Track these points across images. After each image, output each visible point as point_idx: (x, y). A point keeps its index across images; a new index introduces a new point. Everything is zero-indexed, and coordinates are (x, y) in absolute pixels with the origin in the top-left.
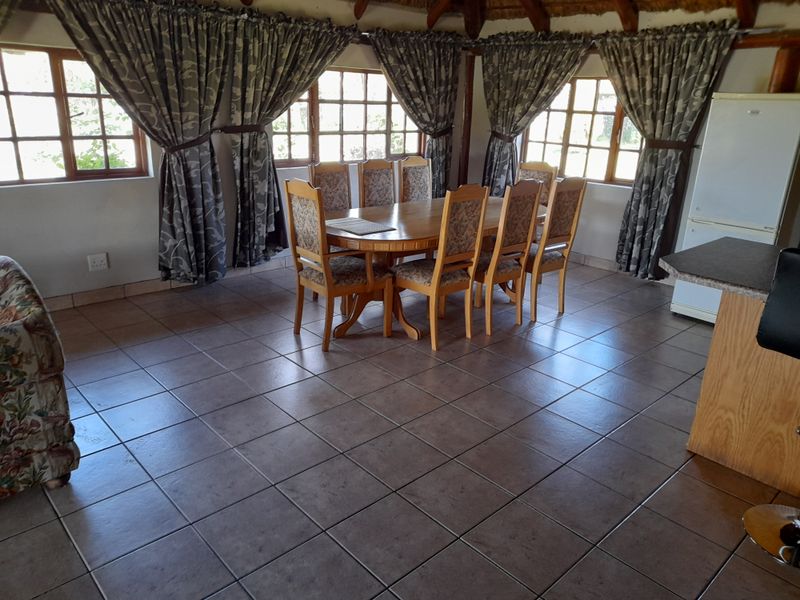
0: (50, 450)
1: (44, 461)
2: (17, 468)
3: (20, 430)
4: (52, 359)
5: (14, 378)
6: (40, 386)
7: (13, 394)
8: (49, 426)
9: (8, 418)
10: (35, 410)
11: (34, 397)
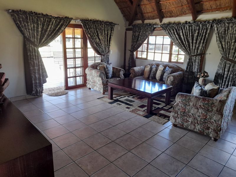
0: (214, 130)
1: (211, 132)
2: (206, 129)
3: (210, 122)
4: (220, 109)
5: (211, 109)
6: (217, 115)
7: (211, 113)
8: (216, 125)
9: (208, 118)
10: (214, 119)
11: (215, 116)
